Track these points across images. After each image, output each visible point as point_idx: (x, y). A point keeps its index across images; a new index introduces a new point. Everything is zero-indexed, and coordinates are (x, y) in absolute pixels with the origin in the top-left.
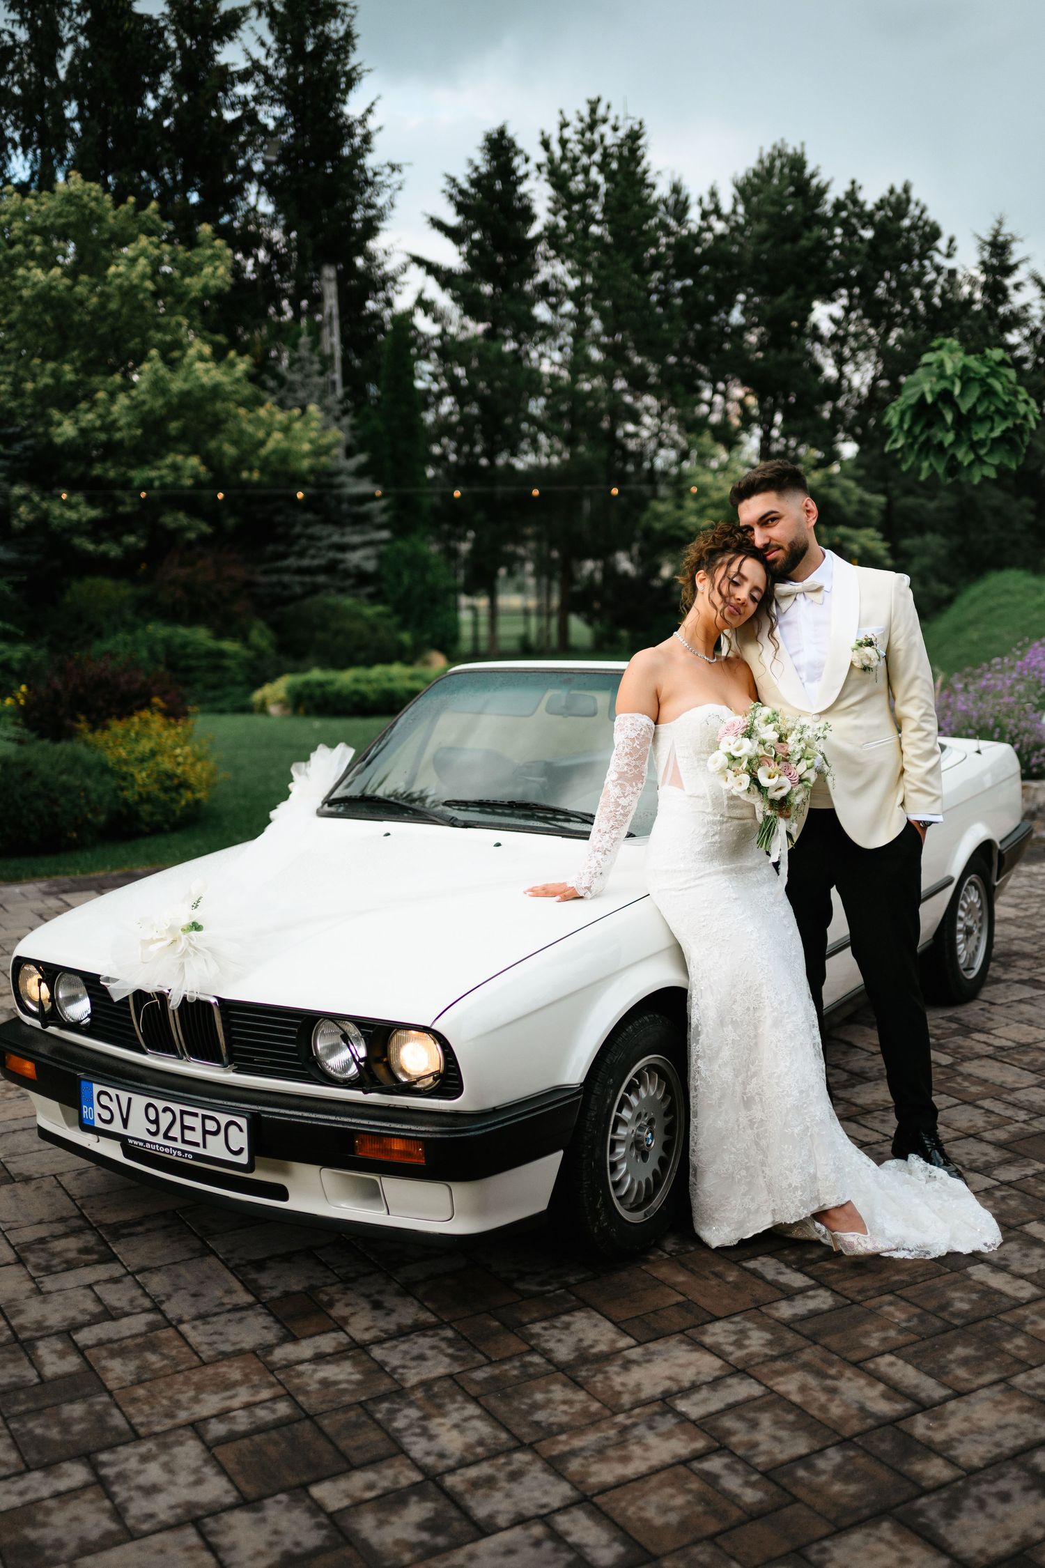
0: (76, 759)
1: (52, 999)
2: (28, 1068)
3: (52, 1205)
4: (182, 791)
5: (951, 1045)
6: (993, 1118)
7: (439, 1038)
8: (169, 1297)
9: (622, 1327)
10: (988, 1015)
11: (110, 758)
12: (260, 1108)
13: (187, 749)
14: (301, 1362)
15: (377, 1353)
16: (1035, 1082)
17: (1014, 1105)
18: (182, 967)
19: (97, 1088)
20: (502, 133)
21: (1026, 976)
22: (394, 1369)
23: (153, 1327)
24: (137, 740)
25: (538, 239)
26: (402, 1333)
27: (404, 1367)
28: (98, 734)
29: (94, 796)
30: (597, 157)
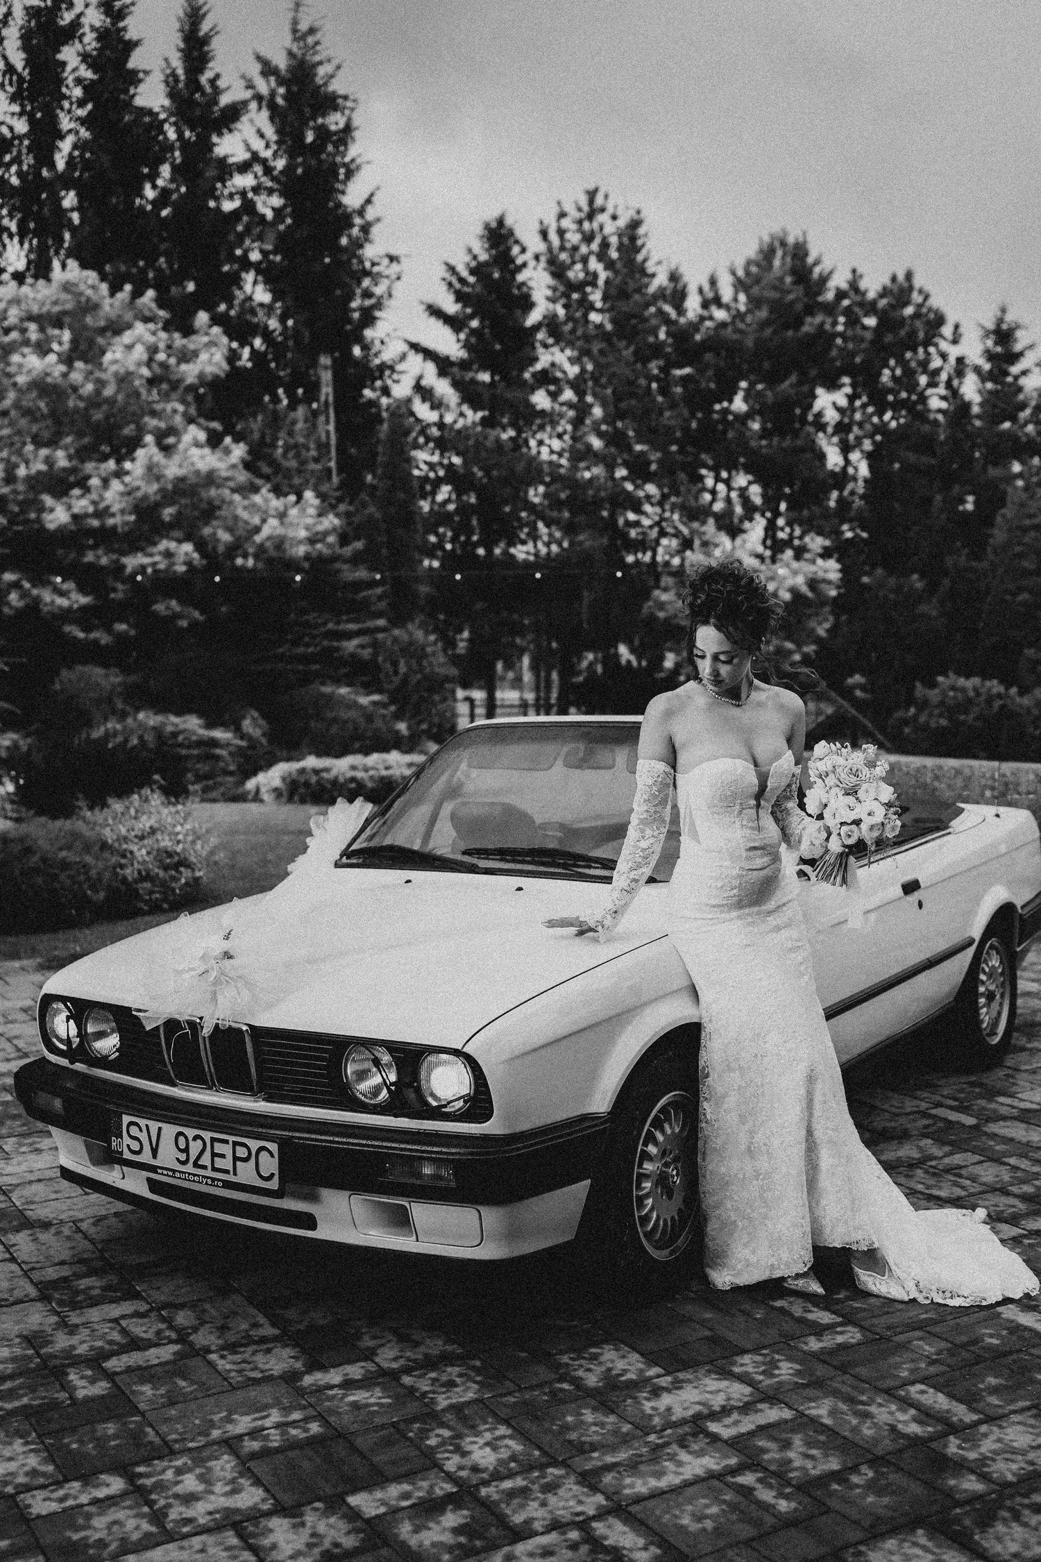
0: (75, 836)
1: (82, 1034)
2: (58, 1104)
3: (73, 1248)
8: (195, 1330)
9: (651, 1358)
11: (109, 835)
12: (291, 1134)
14: (331, 1387)
15: (407, 1380)
18: (214, 995)
19: (126, 1119)
20: (501, 222)
22: (424, 1394)
23: (180, 1356)
24: (137, 818)
25: (536, 328)
27: (434, 1392)
28: (97, 811)
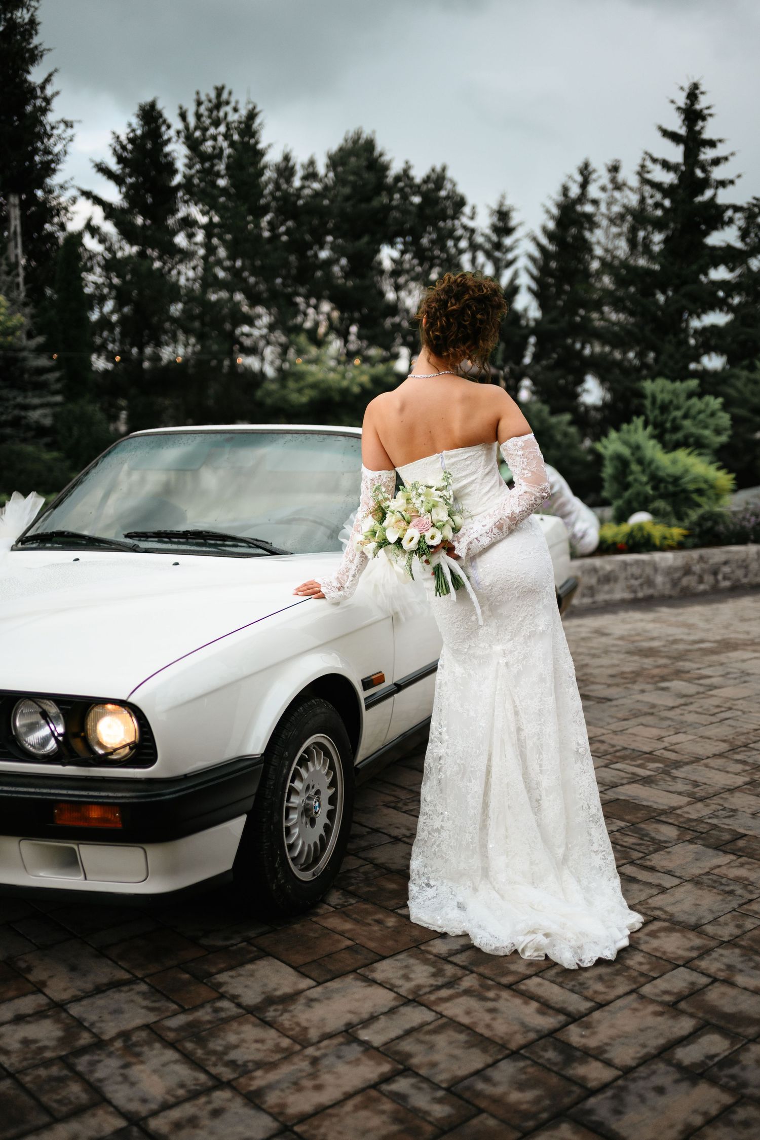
7: (134, 710)
9: (300, 970)
15: (75, 1010)
20: (152, 105)
22: (93, 1024)
25: (179, 186)
26: (99, 990)
27: (102, 1020)
30: (222, 129)
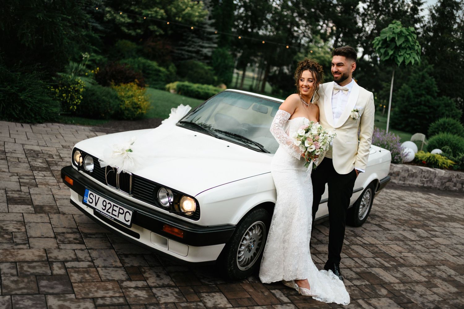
0: (109, 93)
1: (83, 162)
2: (71, 181)
3: (69, 223)
4: (139, 109)
5: (350, 239)
6: (357, 265)
7: (196, 201)
8: (97, 259)
9: (229, 301)
10: (363, 232)
11: (119, 94)
12: (137, 209)
13: (143, 97)
14: (131, 288)
15: (154, 290)
16: (372, 256)
17: (364, 262)
18: (123, 162)
19: (90, 192)
21: (378, 223)
22: (158, 297)
23: (90, 266)
24: (128, 91)
26: (163, 286)
27: (161, 297)
28: (117, 86)
29: (112, 105)
